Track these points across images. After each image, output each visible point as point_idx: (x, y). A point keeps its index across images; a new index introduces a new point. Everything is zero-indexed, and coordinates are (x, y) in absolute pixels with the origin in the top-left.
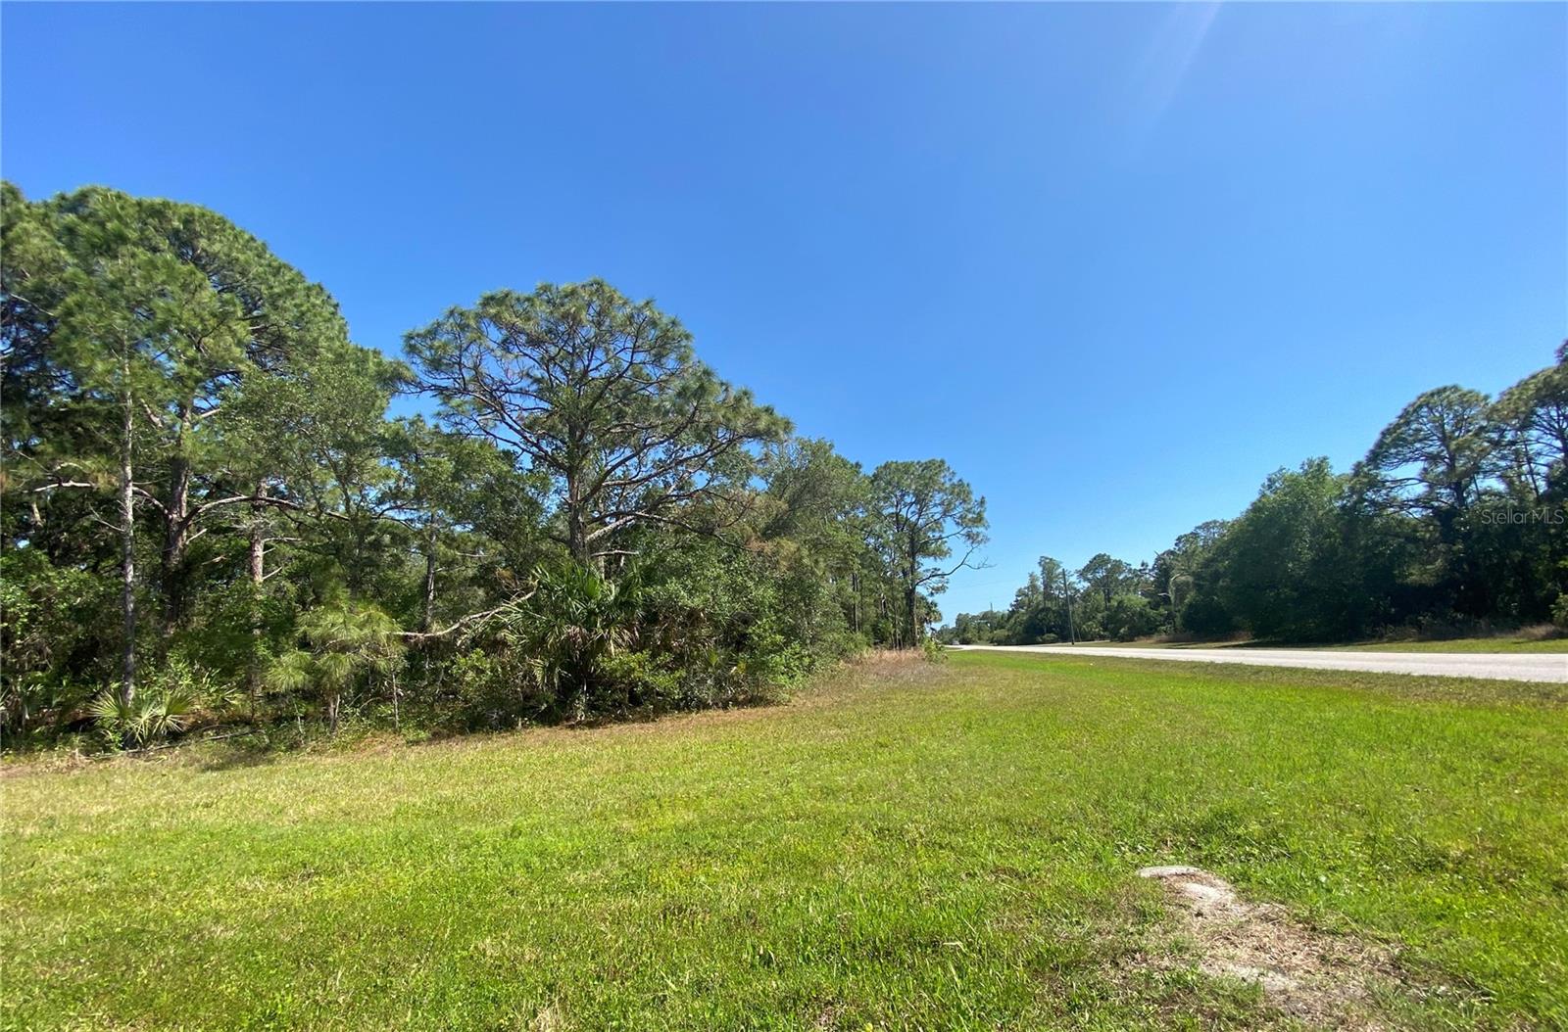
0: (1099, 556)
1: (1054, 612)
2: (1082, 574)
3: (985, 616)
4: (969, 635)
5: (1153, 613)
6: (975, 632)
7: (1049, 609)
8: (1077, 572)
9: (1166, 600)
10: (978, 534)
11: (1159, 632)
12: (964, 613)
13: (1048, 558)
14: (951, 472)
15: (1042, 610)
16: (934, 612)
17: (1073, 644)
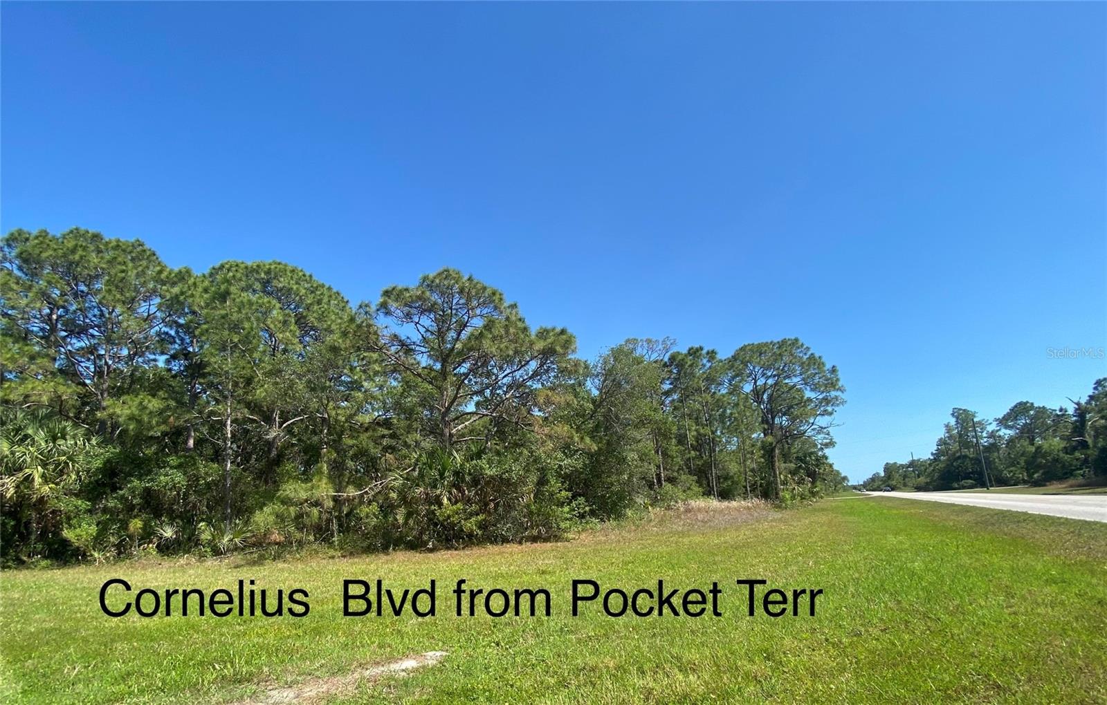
0: (1020, 404)
1: (971, 459)
2: (1003, 422)
4: (894, 483)
5: (1067, 457)
6: (901, 479)
7: (966, 457)
8: (996, 420)
9: (1084, 445)
10: (836, 398)
11: (1075, 476)
12: (892, 462)
13: (960, 409)
14: (805, 347)
15: (959, 458)
16: (823, 463)
17: (988, 489)
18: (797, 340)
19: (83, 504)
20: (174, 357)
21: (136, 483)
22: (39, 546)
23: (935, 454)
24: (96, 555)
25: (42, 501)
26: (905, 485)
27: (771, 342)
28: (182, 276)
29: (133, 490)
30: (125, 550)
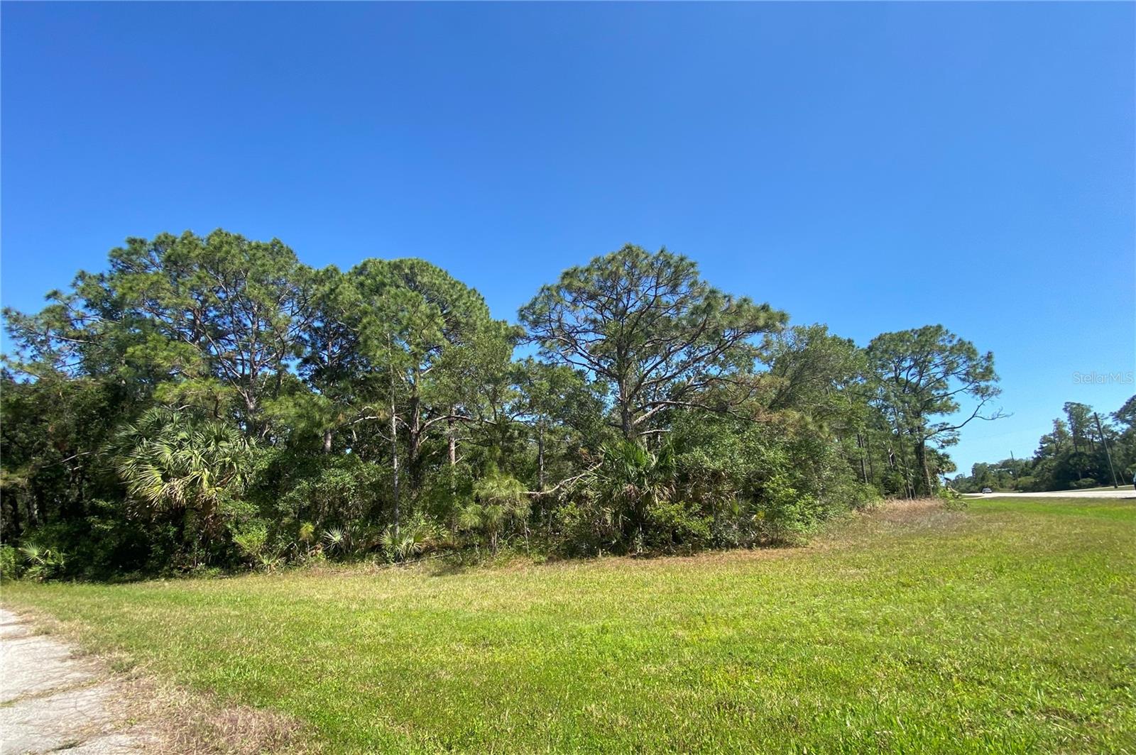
1: (1089, 456)
2: (1119, 416)
3: (1005, 464)
6: (996, 479)
7: (1081, 454)
8: (1112, 414)
10: (988, 388)
12: (981, 462)
13: (1074, 404)
14: (950, 333)
15: (1074, 455)
16: (946, 463)
17: (1116, 487)
18: (939, 327)
19: (251, 508)
20: (306, 361)
21: (305, 484)
22: (202, 553)
23: (1039, 452)
24: (265, 562)
25: (208, 504)
26: (1002, 486)
27: (913, 330)
28: (330, 274)
29: (300, 492)
30: (294, 556)
